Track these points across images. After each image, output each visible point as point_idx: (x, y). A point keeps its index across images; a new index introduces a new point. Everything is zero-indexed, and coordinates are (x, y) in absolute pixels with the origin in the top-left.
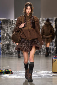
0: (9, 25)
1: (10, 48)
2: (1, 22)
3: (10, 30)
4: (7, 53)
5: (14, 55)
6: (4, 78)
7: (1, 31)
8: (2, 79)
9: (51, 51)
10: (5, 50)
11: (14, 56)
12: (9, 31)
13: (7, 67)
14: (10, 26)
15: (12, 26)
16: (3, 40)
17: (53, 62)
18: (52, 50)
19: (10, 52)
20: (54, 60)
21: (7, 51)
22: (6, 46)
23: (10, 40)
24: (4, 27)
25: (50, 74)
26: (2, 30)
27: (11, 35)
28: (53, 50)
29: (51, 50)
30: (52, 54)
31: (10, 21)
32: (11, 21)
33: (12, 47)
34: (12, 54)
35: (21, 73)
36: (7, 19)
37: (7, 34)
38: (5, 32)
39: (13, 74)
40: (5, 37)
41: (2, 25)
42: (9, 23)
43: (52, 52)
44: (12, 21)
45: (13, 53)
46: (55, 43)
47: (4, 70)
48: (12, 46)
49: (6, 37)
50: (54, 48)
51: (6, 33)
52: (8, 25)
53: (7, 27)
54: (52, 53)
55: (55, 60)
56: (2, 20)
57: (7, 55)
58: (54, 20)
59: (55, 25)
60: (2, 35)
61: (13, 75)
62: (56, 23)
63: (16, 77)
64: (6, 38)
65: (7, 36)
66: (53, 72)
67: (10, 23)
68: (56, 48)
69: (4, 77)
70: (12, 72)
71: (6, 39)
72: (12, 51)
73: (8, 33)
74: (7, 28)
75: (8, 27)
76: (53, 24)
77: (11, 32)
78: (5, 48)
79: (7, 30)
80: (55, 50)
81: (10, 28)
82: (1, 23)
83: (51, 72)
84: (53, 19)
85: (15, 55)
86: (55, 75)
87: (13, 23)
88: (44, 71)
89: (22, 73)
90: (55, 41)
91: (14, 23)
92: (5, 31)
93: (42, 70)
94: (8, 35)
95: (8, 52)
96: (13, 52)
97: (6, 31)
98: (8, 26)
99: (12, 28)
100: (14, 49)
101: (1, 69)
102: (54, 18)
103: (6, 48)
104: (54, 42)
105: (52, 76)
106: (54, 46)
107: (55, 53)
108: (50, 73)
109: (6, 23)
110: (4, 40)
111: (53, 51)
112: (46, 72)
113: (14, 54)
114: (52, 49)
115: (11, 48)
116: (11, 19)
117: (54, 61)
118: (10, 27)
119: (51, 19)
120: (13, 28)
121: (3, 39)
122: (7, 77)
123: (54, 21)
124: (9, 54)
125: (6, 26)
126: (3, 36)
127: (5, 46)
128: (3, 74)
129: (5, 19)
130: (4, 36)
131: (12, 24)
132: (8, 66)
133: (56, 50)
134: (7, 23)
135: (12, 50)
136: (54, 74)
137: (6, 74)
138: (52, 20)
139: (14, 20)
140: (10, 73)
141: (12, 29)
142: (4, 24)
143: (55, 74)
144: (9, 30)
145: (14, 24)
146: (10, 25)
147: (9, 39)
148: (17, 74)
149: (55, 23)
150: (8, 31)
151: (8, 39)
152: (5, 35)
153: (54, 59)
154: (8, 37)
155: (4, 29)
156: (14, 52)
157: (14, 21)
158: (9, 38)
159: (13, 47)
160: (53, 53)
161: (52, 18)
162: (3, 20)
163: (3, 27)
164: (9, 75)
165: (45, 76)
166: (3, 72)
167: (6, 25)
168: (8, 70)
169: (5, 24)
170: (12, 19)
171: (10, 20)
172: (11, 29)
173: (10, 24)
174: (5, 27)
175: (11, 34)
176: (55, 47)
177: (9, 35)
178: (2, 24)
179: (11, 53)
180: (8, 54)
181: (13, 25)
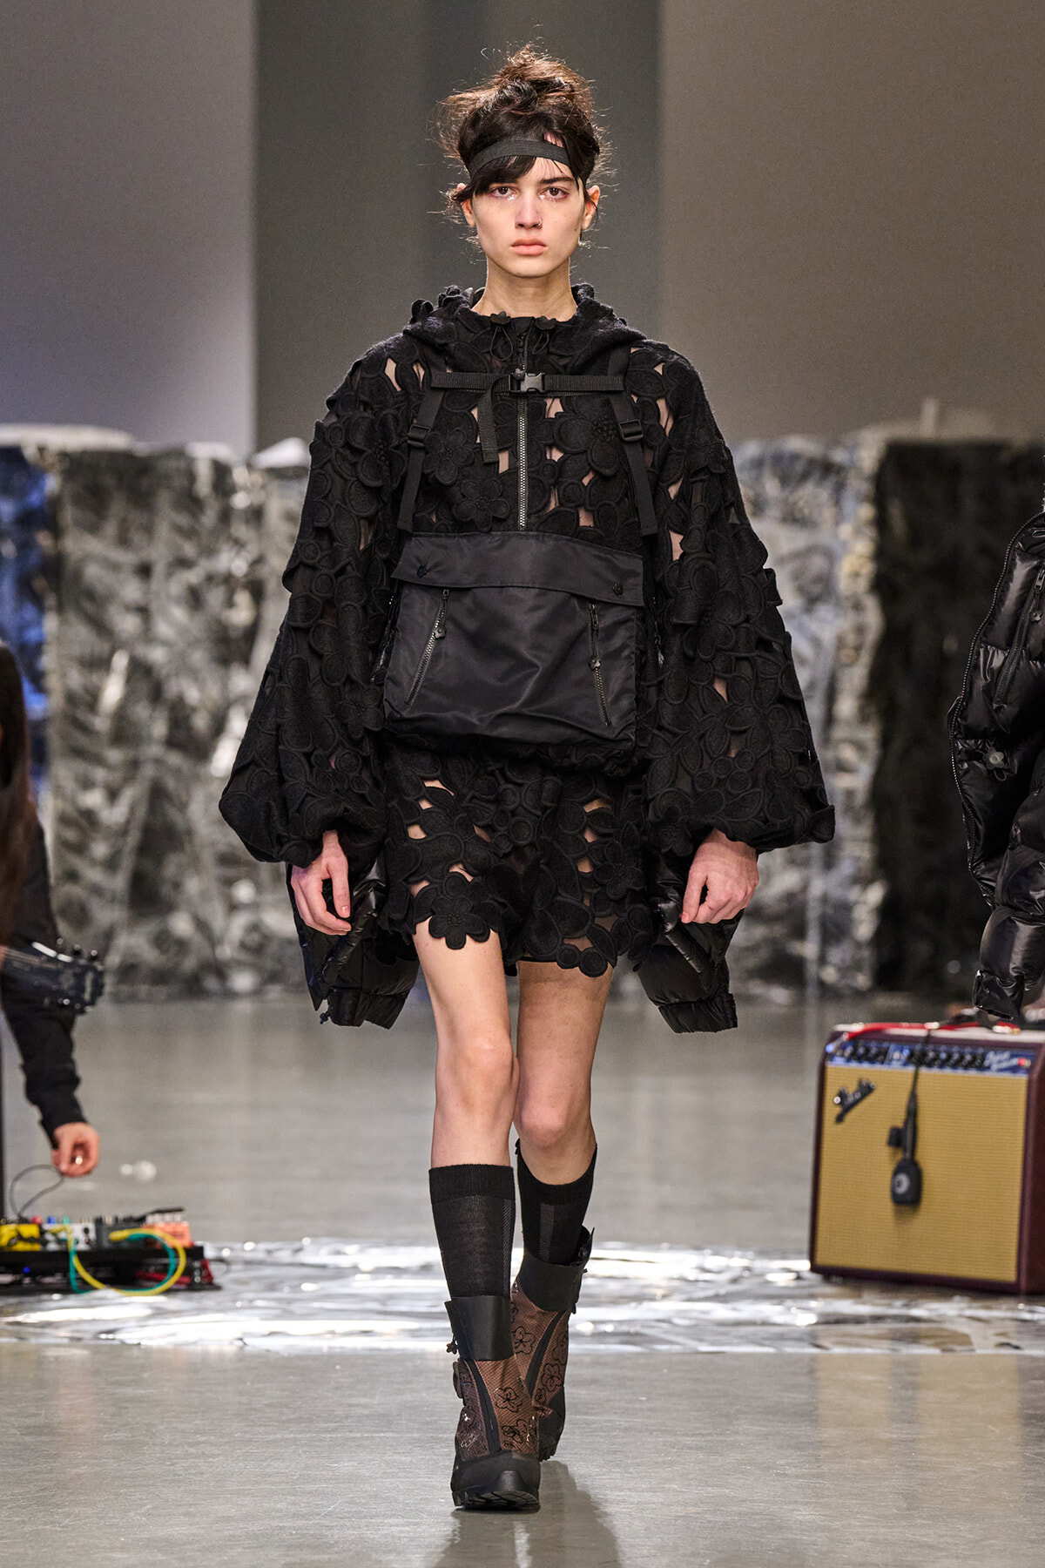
0: (163, 530)
1: (177, 886)
2: (52, 483)
3: (179, 613)
4: (129, 971)
5: (231, 995)
6: (77, 1353)
7: (51, 624)
8: (40, 1362)
9: (809, 949)
10: (106, 915)
11: (243, 1008)
12: (163, 629)
13: (132, 1180)
14: (189, 550)
15: (210, 552)
16: (80, 766)
17: (832, 1110)
18: (813, 934)
19: (182, 945)
20: (851, 1088)
21: (135, 942)
22: (127, 863)
23: (177, 772)
24: (93, 572)
25: (778, 1297)
26: (60, 609)
27: (193, 695)
28: (835, 928)
29: (800, 932)
30: (812, 991)
31: (191, 476)
32: (204, 473)
33: (214, 871)
34: (211, 983)
35: (340, 1273)
36: (142, 448)
37: (140, 671)
38: (102, 647)
39: (209, 1284)
40: (101, 724)
41: (57, 532)
42: (164, 500)
43: (822, 960)
44: (221, 471)
45: (220, 970)
46: (865, 830)
47: (77, 1234)
48: (207, 857)
49: (121, 715)
50: (846, 908)
51: (120, 661)
52: (149, 530)
53: (145, 571)
54: (822, 984)
55: (866, 1090)
56: (64, 455)
57: (133, 998)
58: (853, 465)
59: (881, 554)
60: (53, 682)
61: (209, 1298)
62: (881, 523)
63: (257, 1344)
64: (124, 731)
65: (141, 711)
66: (828, 1273)
67: (190, 502)
68: (875, 894)
69: (76, 1340)
70: (195, 1253)
71: (115, 755)
72: (213, 940)
73: (157, 655)
74: (132, 590)
75: (159, 569)
76: (846, 530)
77: (194, 643)
78: (96, 890)
79: (143, 611)
80: (864, 927)
81: (193, 576)
82: (55, 503)
83: (804, 1265)
84: (839, 456)
85: (257, 993)
86: (858, 1320)
87: (226, 515)
88: (698, 1248)
89: (360, 1284)
90: (861, 798)
91: (240, 501)
92: (101, 627)
93: (652, 1242)
94: (156, 694)
95: (150, 955)
96: (226, 952)
97: (127, 624)
98: (159, 552)
99: (210, 578)
100: (233, 907)
101: (38, 1212)
102: (854, 448)
103: (119, 883)
104: (849, 808)
105: (811, 1338)
106: (846, 868)
107: (862, 980)
108: (783, 1280)
109: (118, 507)
110: (98, 760)
111: (837, 955)
112: (713, 1262)
113: (243, 981)
114: (813, 913)
115: (193, 885)
116: (204, 452)
117: (846, 1107)
118: (183, 563)
119: (812, 462)
120: (228, 580)
121: (78, 753)
122: (129, 1336)
123: (858, 485)
124: (160, 977)
125: (126, 558)
126: (71, 698)
127: (111, 864)
128: (66, 1290)
129: (115, 440)
130: (91, 699)
131: (209, 518)
132: (147, 1170)
133: (878, 938)
134: (142, 499)
135: (216, 915)
136: (847, 1306)
137: (111, 1293)
138: (826, 469)
139: (250, 466)
140: (164, 1271)
141: (215, 597)
142: (94, 529)
143: (857, 1296)
144: (173, 621)
145: (240, 530)
146: (189, 533)
147: (175, 759)
148: (285, 1293)
149: (866, 512)
150: (148, 636)
151: (155, 750)
152: (113, 691)
153: (845, 1074)
154: (159, 728)
155: (91, 595)
156: (243, 946)
157: (240, 475)
158: (171, 743)
159: (229, 882)
160: (830, 975)
161: (836, 442)
162: (77, 465)
163: (78, 575)
164: (159, 1313)
165: (698, 1329)
166: (64, 1255)
167: (123, 541)
168: (141, 1220)
169: (111, 528)
170: (223, 452)
171: (179, 453)
172: (194, 598)
173: (183, 520)
174: (115, 567)
175: (194, 674)
176: (863, 881)
177: (173, 687)
178: (68, 514)
179: (189, 964)
180: (144, 989)
181: (239, 544)
